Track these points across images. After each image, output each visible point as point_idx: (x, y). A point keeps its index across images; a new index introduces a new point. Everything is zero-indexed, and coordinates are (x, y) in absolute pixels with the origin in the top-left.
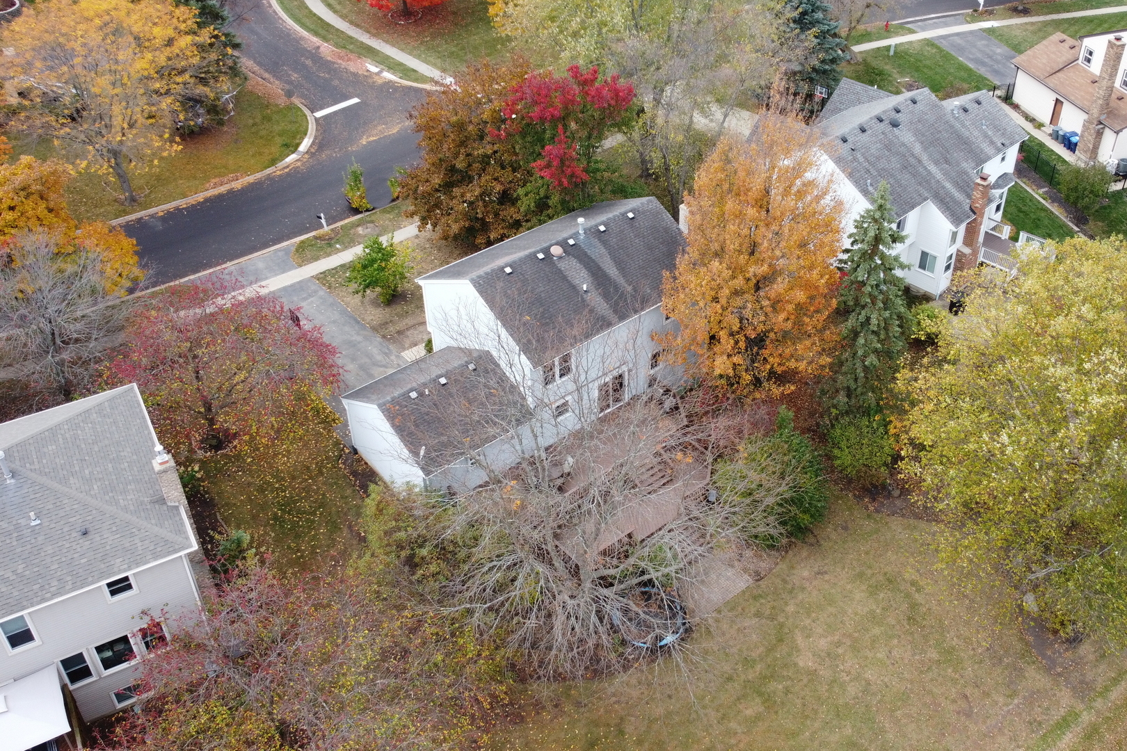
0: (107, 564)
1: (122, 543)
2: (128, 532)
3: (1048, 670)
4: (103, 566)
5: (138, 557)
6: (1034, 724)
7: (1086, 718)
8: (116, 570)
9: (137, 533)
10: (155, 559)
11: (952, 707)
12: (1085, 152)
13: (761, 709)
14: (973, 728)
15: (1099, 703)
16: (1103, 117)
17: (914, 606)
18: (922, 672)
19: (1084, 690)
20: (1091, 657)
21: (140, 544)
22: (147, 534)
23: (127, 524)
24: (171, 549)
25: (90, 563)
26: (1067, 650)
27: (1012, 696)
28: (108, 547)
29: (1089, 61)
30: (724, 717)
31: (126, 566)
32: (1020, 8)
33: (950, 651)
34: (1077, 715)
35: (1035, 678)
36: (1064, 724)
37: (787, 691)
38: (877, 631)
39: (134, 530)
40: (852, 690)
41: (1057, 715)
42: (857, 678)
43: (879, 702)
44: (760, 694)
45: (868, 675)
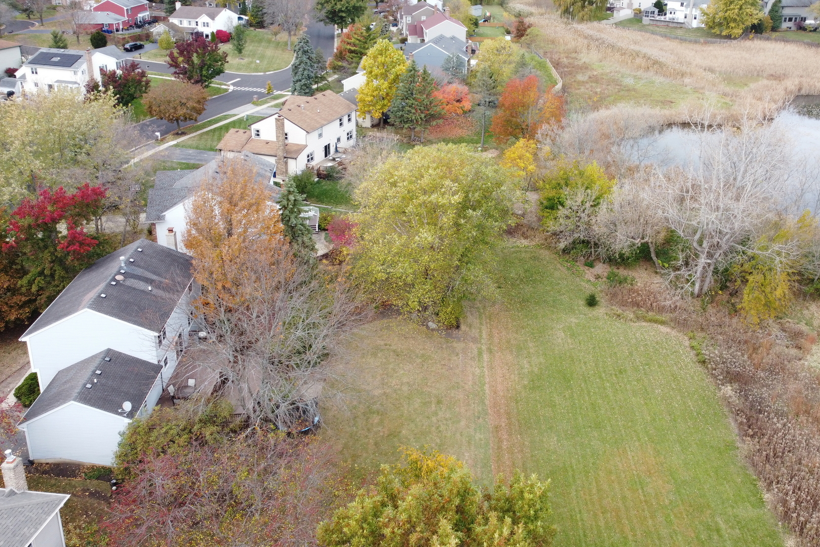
0: (20, 536)
1: (18, 520)
2: (17, 513)
3: (459, 340)
4: (18, 538)
5: (37, 521)
6: (472, 359)
7: (484, 348)
8: (28, 535)
9: (23, 510)
10: (49, 515)
11: (444, 370)
12: (282, 174)
13: (380, 417)
14: (457, 371)
15: (483, 341)
16: (285, 155)
17: (394, 351)
18: (421, 368)
19: (475, 340)
20: (468, 329)
21: (31, 514)
22: (30, 506)
23: (12, 510)
24: (54, 505)
25: (7, 542)
26: (458, 332)
27: (457, 355)
28: (11, 527)
29: (258, 135)
30: (368, 430)
31: (33, 530)
32: (180, 132)
33: (423, 355)
34: (481, 348)
35: (459, 346)
36: (480, 353)
37: (382, 405)
38: (391, 366)
39: (20, 510)
40: (405, 388)
41: (476, 351)
42: (402, 384)
43: (418, 385)
44: (374, 413)
45: (405, 380)
